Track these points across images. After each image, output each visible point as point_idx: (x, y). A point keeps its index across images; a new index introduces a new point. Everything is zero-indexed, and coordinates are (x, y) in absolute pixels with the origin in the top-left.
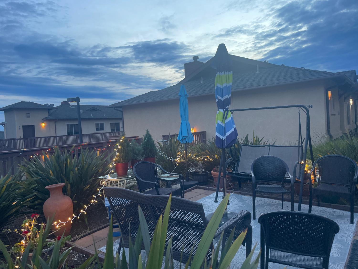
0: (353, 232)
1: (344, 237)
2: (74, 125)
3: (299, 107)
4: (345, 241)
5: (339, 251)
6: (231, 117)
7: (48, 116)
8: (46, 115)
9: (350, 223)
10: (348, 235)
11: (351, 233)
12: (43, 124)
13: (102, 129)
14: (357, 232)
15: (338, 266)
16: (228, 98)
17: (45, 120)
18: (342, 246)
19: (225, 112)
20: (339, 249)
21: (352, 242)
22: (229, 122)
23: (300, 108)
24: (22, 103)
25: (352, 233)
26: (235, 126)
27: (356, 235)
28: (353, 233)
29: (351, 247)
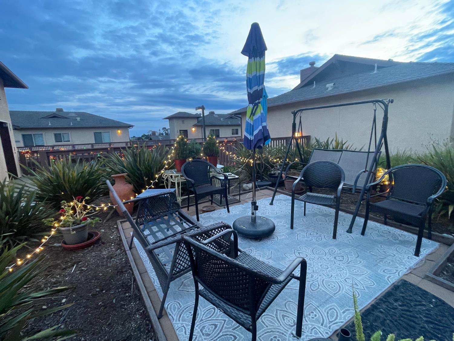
0: (408, 268)
1: (389, 271)
2: (216, 130)
3: (375, 103)
4: (386, 278)
5: (365, 290)
6: (260, 113)
7: (197, 123)
8: (195, 122)
9: (414, 254)
10: (397, 271)
11: (404, 268)
12: (193, 129)
13: (237, 133)
14: (414, 269)
15: (344, 312)
16: (258, 89)
17: (195, 126)
18: (375, 283)
19: (253, 108)
20: (366, 287)
21: (396, 282)
22: (258, 119)
23: (377, 104)
24: (180, 113)
25: (406, 268)
26: (264, 124)
27: (410, 273)
28: (406, 270)
29: (389, 289)
